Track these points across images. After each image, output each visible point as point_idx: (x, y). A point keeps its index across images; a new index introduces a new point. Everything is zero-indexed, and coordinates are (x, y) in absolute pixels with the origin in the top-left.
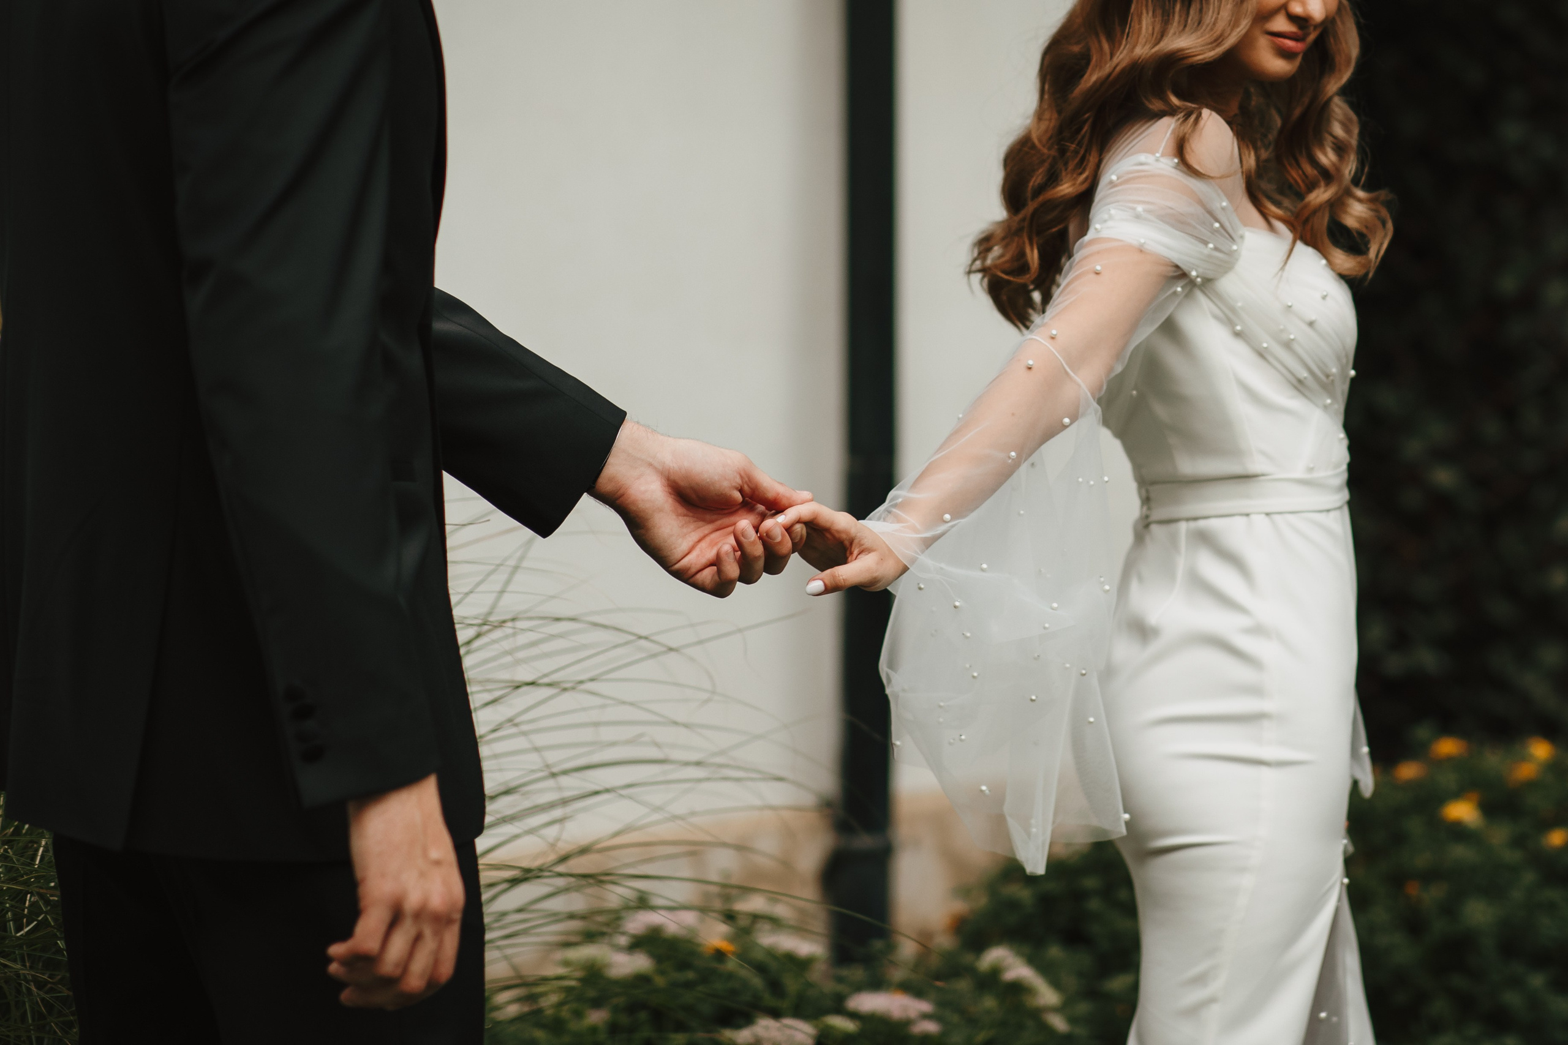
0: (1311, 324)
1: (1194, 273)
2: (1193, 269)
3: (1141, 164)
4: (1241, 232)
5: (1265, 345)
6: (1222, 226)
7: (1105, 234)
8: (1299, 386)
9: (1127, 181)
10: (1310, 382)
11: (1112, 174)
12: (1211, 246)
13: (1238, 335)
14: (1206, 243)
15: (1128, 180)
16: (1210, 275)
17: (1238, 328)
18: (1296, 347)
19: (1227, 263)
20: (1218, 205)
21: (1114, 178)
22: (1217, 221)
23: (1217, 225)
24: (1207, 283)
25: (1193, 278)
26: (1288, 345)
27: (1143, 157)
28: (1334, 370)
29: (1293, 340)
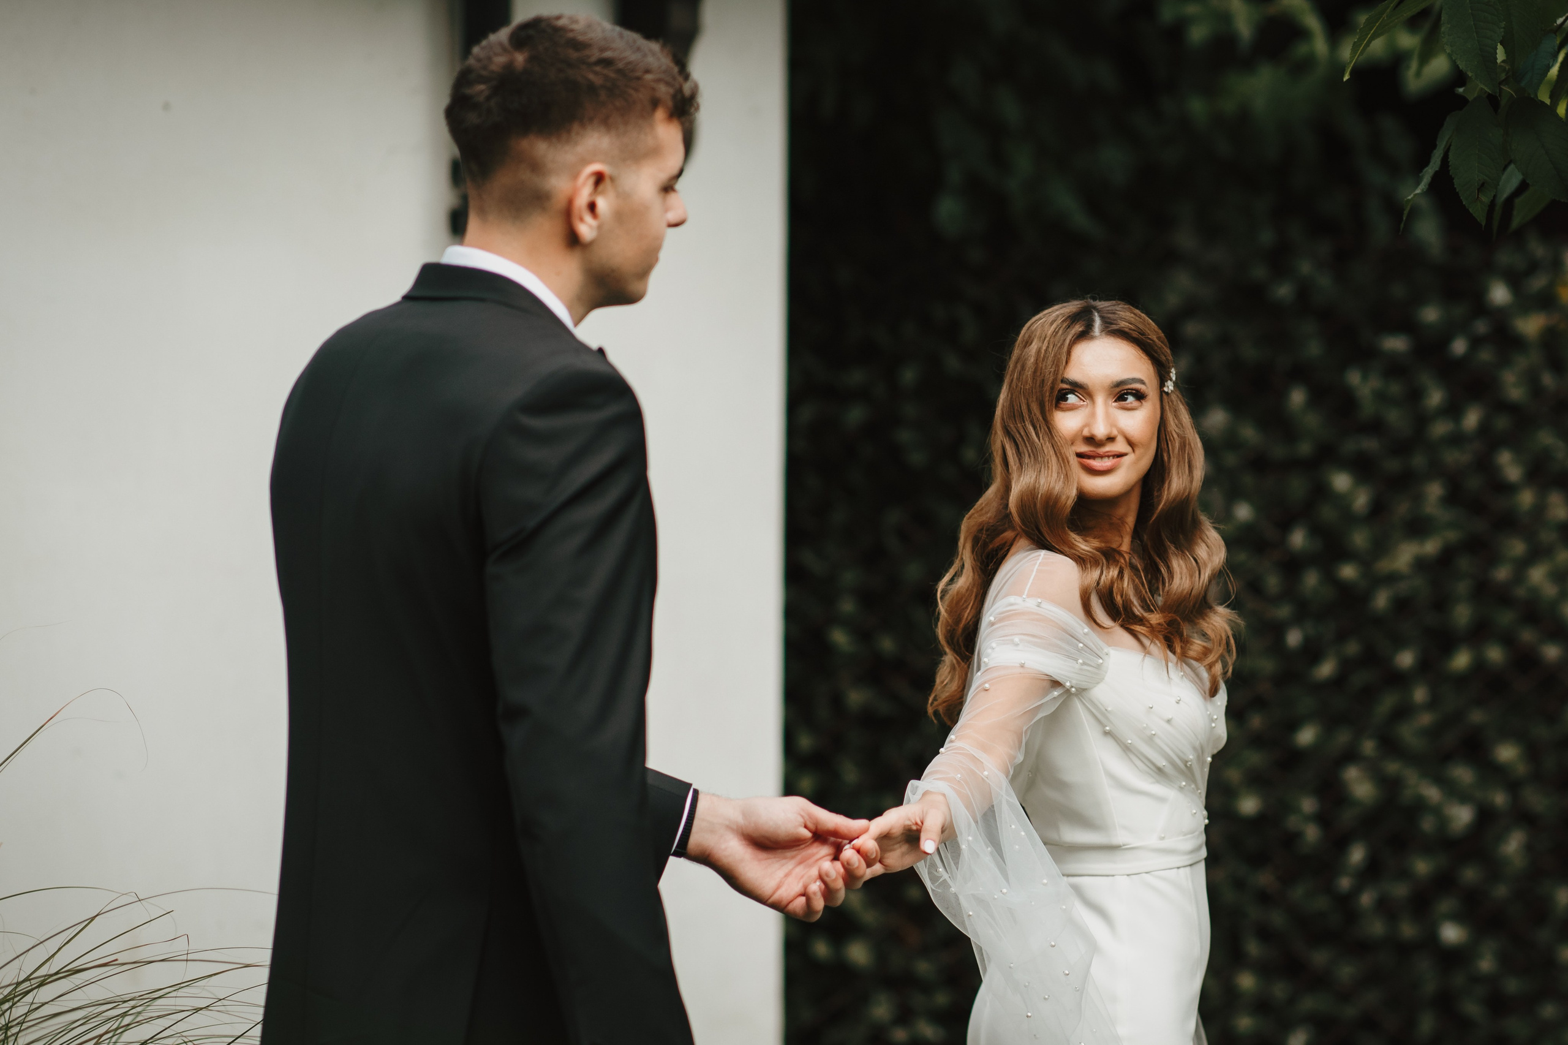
0: (1169, 721)
1: (1068, 684)
2: (1067, 681)
3: (1011, 605)
4: (1106, 650)
5: (1130, 742)
6: (1084, 645)
7: (991, 664)
8: (1160, 772)
9: (1001, 620)
10: (1169, 769)
11: (991, 615)
12: (1080, 661)
13: (1107, 734)
14: (1076, 660)
15: (1004, 618)
16: (1084, 685)
17: (1108, 728)
18: (1157, 741)
19: (1098, 672)
20: (1081, 632)
21: (992, 619)
22: (1081, 643)
23: (1081, 645)
24: (1081, 691)
25: (1068, 688)
26: (1150, 739)
27: (1012, 599)
28: (1191, 757)
29: (1154, 735)
